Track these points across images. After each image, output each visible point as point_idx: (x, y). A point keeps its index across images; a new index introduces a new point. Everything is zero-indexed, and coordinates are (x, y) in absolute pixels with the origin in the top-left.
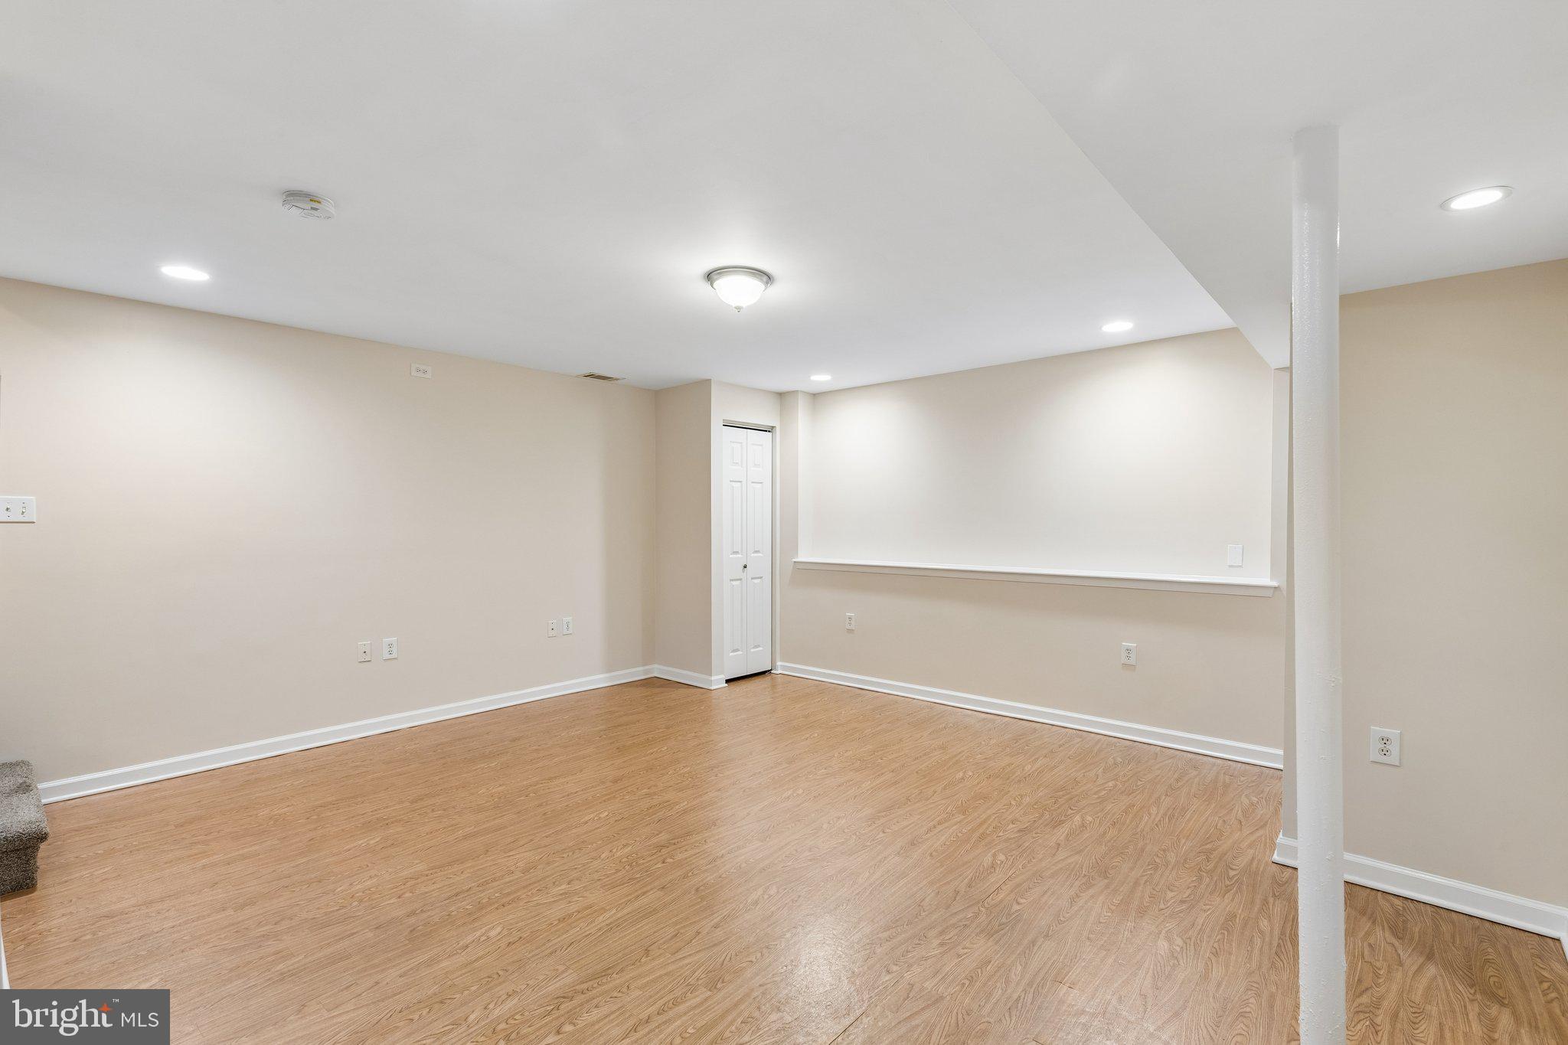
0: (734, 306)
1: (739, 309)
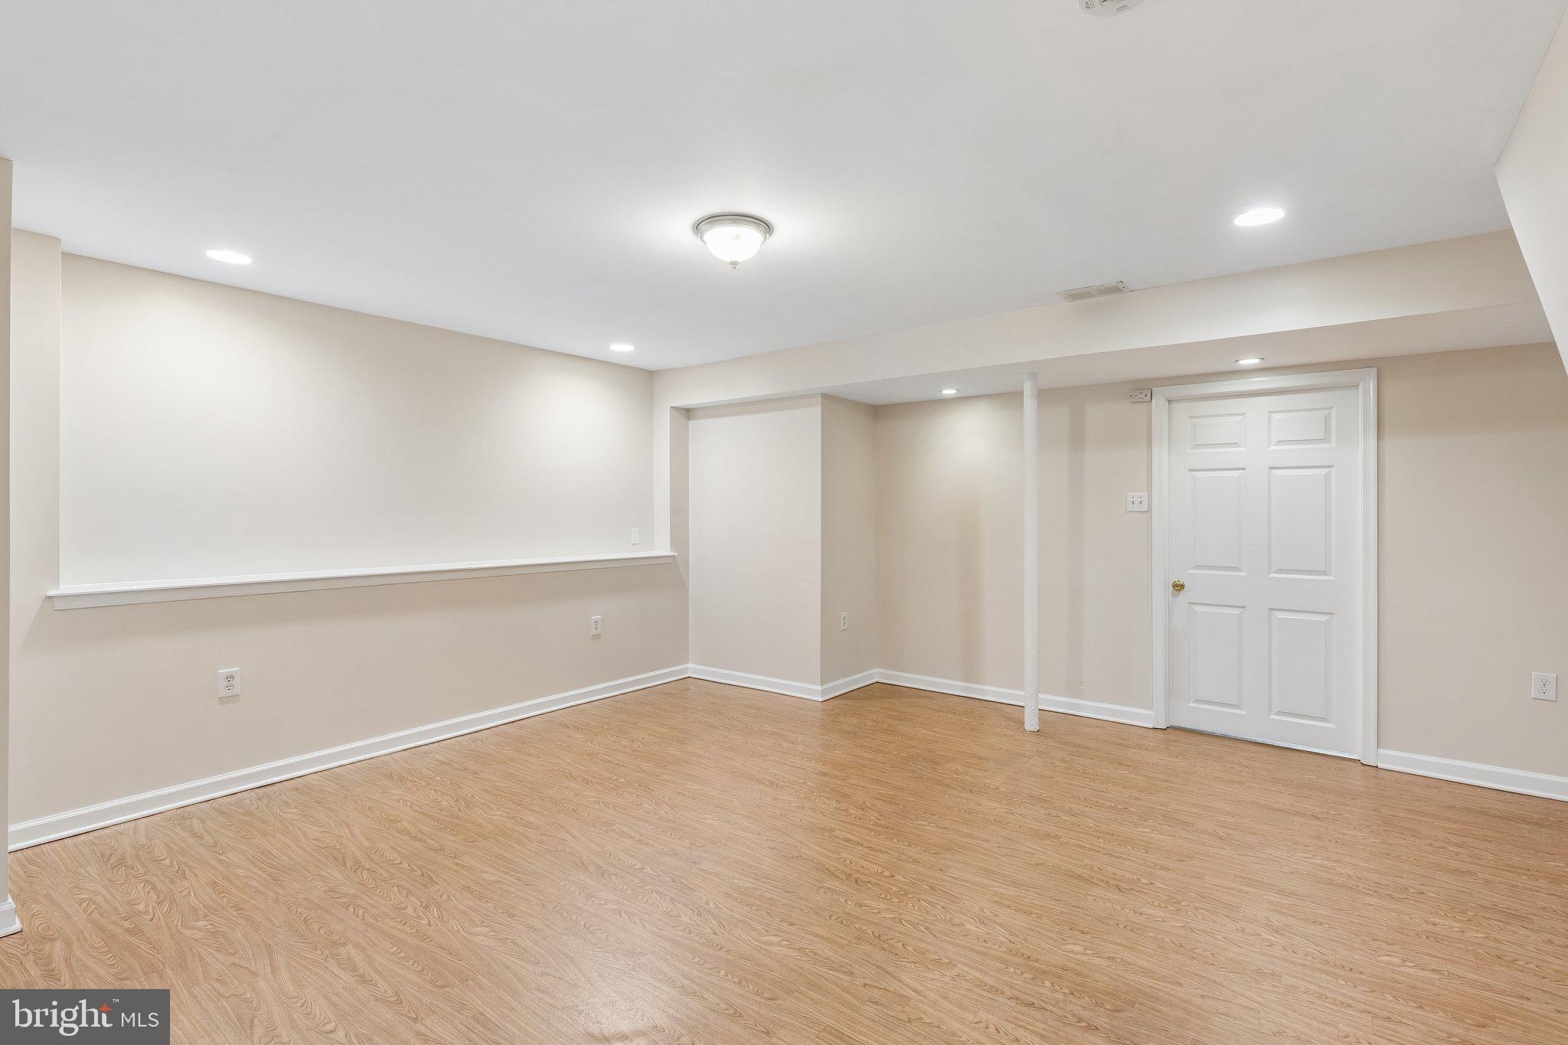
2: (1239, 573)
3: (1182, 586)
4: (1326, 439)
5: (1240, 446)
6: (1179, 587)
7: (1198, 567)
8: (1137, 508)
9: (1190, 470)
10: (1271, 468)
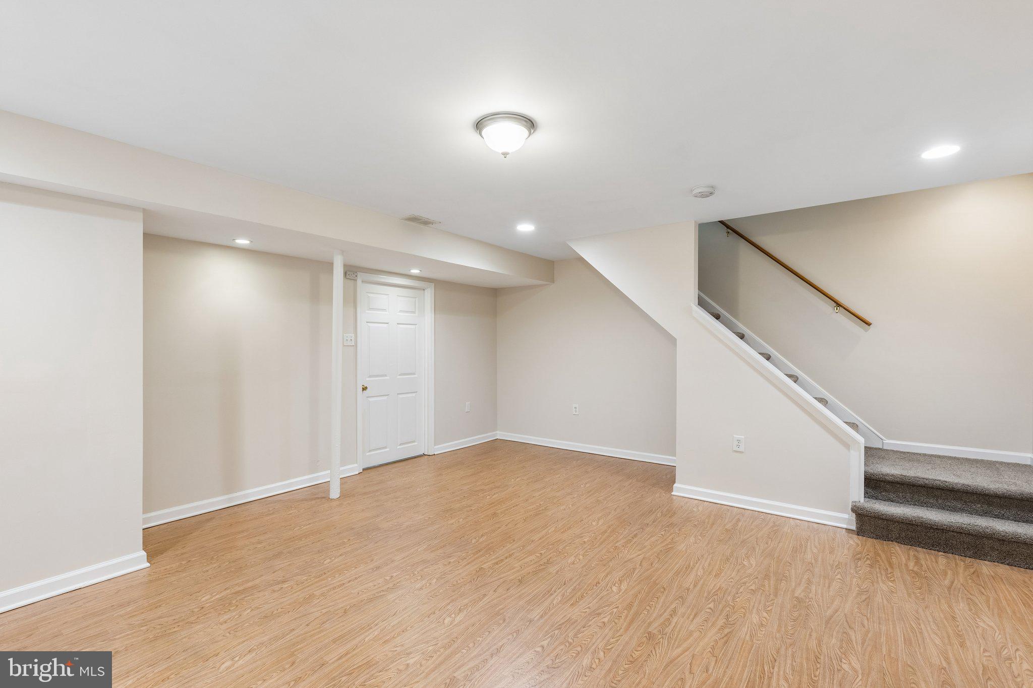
0: (501, 152)
1: (505, 154)
2: (386, 378)
3: (366, 388)
4: (414, 312)
5: (386, 311)
6: (364, 389)
7: (370, 377)
8: (349, 343)
9: (367, 322)
10: (398, 324)
